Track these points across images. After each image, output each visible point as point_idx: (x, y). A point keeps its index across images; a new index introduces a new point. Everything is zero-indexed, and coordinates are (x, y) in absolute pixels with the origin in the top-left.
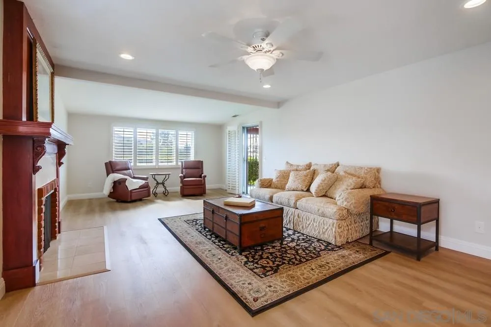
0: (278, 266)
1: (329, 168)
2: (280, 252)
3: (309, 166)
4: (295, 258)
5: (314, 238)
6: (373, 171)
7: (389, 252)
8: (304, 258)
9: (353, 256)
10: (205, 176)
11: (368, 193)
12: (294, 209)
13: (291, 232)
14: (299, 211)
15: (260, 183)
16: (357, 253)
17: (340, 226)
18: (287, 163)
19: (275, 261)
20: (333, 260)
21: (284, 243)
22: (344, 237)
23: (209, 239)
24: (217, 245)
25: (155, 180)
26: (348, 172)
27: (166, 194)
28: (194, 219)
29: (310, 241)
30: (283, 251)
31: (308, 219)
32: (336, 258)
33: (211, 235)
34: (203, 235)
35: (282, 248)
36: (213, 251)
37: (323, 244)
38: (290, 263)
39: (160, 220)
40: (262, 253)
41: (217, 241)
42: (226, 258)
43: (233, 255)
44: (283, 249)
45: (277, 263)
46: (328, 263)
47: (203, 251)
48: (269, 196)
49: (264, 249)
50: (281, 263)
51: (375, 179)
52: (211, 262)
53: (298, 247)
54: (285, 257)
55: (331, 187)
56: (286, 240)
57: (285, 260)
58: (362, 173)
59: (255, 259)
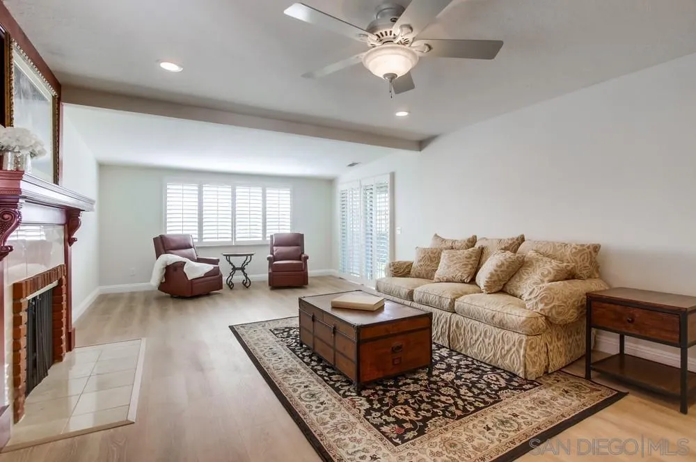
0: (426, 419)
1: (506, 245)
2: (428, 391)
3: (473, 241)
4: (456, 404)
5: (485, 363)
6: (588, 250)
7: (626, 394)
8: (471, 404)
9: (560, 401)
10: (307, 258)
11: (580, 288)
12: (450, 313)
13: (444, 352)
14: (458, 316)
15: (392, 268)
16: (566, 395)
17: (533, 346)
18: (436, 235)
19: (420, 409)
20: (524, 409)
21: (434, 373)
22: (540, 364)
23: (308, 364)
24: (320, 375)
25: (231, 263)
26: (542, 251)
27: (247, 285)
28: (286, 328)
29: (479, 369)
30: (432, 389)
31: (474, 330)
32: (529, 405)
33: (310, 357)
34: (298, 356)
35: (431, 382)
36: (312, 388)
37: (502, 376)
38: (447, 413)
39: (231, 328)
40: (397, 394)
41: (319, 368)
42: (334, 401)
43: (346, 396)
44: (432, 386)
45: (423, 413)
46: (516, 416)
47: (295, 387)
48: (407, 291)
49: (400, 384)
50: (429, 415)
51: (591, 263)
52: (307, 410)
53: (458, 382)
54: (437, 401)
55: (513, 276)
56: (438, 366)
57: (437, 407)
58: (568, 253)
59: (383, 405)
